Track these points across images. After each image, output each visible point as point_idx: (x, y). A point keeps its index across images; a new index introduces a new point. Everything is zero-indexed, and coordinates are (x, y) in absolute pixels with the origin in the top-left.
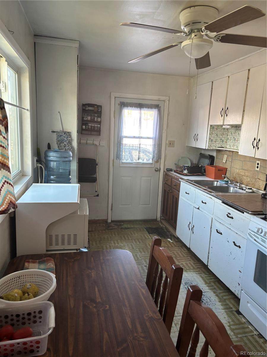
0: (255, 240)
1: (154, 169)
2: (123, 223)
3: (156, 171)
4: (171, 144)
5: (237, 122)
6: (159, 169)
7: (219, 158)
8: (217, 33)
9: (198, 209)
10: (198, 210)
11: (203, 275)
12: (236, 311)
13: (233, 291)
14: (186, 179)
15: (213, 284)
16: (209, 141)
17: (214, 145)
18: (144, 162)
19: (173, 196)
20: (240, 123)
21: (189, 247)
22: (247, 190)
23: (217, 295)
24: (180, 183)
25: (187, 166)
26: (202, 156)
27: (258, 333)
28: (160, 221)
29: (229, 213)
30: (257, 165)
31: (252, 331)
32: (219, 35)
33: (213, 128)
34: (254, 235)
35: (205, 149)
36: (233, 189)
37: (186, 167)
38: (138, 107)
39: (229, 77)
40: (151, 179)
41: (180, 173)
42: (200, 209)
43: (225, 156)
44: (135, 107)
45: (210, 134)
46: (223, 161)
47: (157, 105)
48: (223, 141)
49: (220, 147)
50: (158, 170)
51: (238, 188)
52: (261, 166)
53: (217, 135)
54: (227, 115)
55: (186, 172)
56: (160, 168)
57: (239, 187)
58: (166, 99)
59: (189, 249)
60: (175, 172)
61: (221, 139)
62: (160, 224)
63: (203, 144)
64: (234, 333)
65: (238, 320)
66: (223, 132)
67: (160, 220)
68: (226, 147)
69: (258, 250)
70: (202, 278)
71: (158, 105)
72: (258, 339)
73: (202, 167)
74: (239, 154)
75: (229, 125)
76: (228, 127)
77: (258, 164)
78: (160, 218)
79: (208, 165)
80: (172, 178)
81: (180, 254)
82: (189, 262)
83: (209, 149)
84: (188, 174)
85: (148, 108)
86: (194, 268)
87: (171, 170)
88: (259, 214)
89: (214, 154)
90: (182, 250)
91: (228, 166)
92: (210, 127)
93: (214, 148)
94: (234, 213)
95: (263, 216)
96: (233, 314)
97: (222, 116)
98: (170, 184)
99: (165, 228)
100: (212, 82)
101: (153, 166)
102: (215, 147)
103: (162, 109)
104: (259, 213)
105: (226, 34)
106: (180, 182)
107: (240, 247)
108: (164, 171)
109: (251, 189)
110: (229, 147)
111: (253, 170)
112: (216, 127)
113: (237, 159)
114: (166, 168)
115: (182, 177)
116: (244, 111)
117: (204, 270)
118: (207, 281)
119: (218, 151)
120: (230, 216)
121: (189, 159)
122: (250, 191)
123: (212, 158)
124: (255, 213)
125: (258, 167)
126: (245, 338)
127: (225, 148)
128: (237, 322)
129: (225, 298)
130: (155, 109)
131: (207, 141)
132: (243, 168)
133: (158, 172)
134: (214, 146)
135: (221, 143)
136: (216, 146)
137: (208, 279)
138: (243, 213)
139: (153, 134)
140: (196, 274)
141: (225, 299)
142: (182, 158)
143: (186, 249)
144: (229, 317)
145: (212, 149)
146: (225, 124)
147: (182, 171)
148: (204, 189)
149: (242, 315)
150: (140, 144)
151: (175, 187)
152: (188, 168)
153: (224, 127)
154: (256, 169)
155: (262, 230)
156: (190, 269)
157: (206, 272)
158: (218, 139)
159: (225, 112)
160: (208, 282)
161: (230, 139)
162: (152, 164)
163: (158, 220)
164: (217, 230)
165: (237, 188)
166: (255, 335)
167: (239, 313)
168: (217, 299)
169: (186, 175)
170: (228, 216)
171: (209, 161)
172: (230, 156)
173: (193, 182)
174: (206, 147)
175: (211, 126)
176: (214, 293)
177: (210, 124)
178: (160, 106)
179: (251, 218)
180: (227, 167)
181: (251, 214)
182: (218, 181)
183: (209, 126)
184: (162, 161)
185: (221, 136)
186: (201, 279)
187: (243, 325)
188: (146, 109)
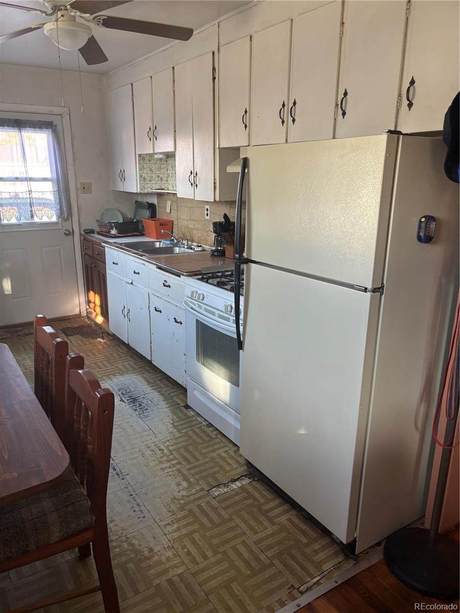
0: (192, 308)
1: (63, 232)
2: (21, 328)
3: (65, 234)
4: (86, 188)
5: (169, 148)
6: (71, 231)
7: (162, 206)
8: (91, 15)
9: (132, 283)
10: (131, 285)
11: (147, 375)
12: (184, 406)
13: (181, 383)
14: (112, 242)
15: (159, 382)
16: (140, 181)
17: (149, 185)
18: (42, 221)
19: (99, 273)
20: (172, 150)
21: (127, 343)
22: (197, 249)
23: (162, 394)
24: (105, 250)
25: (114, 222)
26: (139, 205)
27: (207, 423)
28: (87, 315)
29: (165, 281)
30: (206, 212)
31: (201, 423)
32: (99, 17)
33: (144, 159)
34: (191, 302)
35: (137, 193)
36: (179, 250)
37: (113, 225)
38: (14, 127)
39: (151, 77)
40: (60, 249)
41: (107, 234)
42: (134, 283)
43: (169, 203)
44: (8, 126)
45: (140, 169)
46: (167, 211)
47: (49, 122)
48: (162, 179)
49: (160, 188)
50: (70, 233)
51: (186, 247)
52: (212, 212)
53: (151, 170)
54: (156, 139)
55: (114, 232)
56: (73, 229)
57: (187, 245)
58: (64, 112)
59: (127, 346)
60: (98, 234)
61: (159, 176)
62: (86, 320)
63: (133, 185)
64: (177, 429)
65: (186, 415)
66: (159, 165)
67: (85, 315)
68: (168, 189)
69: (197, 320)
70: (144, 378)
71: (52, 122)
72: (206, 429)
73: (138, 222)
74: (178, 196)
75: (161, 153)
76: (161, 156)
77: (207, 210)
78: (86, 312)
79: (148, 219)
80: (93, 243)
81: (115, 355)
82: (128, 362)
83: (142, 192)
84: (118, 235)
85: (35, 127)
86: (134, 369)
87: (92, 231)
88: (196, 275)
89: (154, 201)
90: (119, 349)
91: (173, 217)
92: (139, 157)
93: (150, 191)
94: (171, 279)
95: (200, 277)
96: (181, 410)
97: (150, 139)
98: (91, 254)
99: (95, 324)
100: (132, 85)
101: (61, 228)
102: (152, 189)
103: (59, 128)
104: (196, 273)
105: (108, 17)
106: (104, 247)
107: (181, 323)
108: (81, 235)
109: (201, 246)
110: (172, 189)
111: (203, 219)
112: (148, 158)
113: (182, 205)
114: (82, 229)
115: (108, 241)
116: (175, 131)
117: (147, 368)
118: (151, 380)
119: (160, 195)
120: (167, 284)
121: (119, 211)
122: (200, 249)
123: (152, 207)
124: (191, 274)
125: (207, 215)
126: (190, 431)
127: (166, 190)
128: (183, 417)
129: (172, 395)
130: (47, 129)
131: (137, 180)
132: (192, 218)
133: (71, 237)
134: (149, 187)
135: (159, 182)
136: (152, 187)
137: (152, 379)
138: (180, 277)
139: (52, 172)
140: (136, 375)
141: (172, 397)
142: (107, 210)
143: (124, 348)
144: (174, 413)
145: (146, 192)
146: (156, 152)
147: (109, 232)
148: (134, 253)
149: (192, 408)
150: (29, 191)
151: (98, 257)
152: (118, 226)
153: (156, 156)
154: (207, 217)
155: (203, 296)
156: (128, 370)
157: (151, 371)
158: (154, 175)
159: (153, 134)
160: (153, 382)
161: (171, 175)
162: (57, 223)
163: (82, 316)
164: (155, 308)
165: (184, 247)
166: (204, 425)
167: (187, 407)
168: (161, 398)
169: (115, 237)
170: (164, 285)
171: (149, 211)
172: (175, 202)
173: (123, 245)
174: (137, 189)
175: (140, 155)
176: (159, 392)
177: (137, 153)
178: (54, 124)
179: (186, 280)
180: (172, 219)
181: (186, 276)
182: (161, 241)
183: (137, 156)
184: (75, 218)
185: (157, 172)
186: (142, 380)
187: (190, 419)
188: (30, 129)
